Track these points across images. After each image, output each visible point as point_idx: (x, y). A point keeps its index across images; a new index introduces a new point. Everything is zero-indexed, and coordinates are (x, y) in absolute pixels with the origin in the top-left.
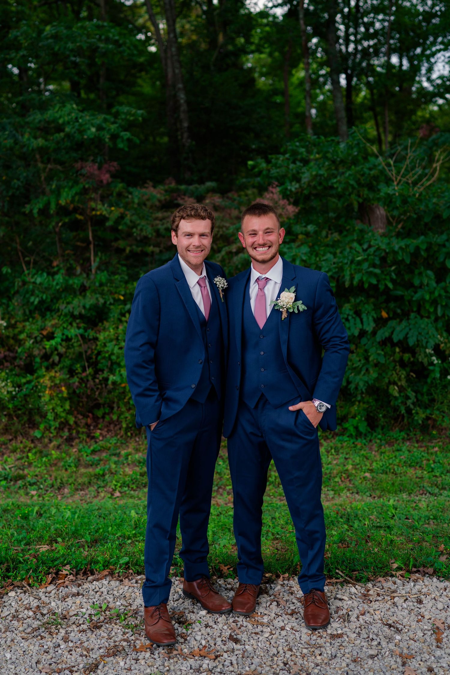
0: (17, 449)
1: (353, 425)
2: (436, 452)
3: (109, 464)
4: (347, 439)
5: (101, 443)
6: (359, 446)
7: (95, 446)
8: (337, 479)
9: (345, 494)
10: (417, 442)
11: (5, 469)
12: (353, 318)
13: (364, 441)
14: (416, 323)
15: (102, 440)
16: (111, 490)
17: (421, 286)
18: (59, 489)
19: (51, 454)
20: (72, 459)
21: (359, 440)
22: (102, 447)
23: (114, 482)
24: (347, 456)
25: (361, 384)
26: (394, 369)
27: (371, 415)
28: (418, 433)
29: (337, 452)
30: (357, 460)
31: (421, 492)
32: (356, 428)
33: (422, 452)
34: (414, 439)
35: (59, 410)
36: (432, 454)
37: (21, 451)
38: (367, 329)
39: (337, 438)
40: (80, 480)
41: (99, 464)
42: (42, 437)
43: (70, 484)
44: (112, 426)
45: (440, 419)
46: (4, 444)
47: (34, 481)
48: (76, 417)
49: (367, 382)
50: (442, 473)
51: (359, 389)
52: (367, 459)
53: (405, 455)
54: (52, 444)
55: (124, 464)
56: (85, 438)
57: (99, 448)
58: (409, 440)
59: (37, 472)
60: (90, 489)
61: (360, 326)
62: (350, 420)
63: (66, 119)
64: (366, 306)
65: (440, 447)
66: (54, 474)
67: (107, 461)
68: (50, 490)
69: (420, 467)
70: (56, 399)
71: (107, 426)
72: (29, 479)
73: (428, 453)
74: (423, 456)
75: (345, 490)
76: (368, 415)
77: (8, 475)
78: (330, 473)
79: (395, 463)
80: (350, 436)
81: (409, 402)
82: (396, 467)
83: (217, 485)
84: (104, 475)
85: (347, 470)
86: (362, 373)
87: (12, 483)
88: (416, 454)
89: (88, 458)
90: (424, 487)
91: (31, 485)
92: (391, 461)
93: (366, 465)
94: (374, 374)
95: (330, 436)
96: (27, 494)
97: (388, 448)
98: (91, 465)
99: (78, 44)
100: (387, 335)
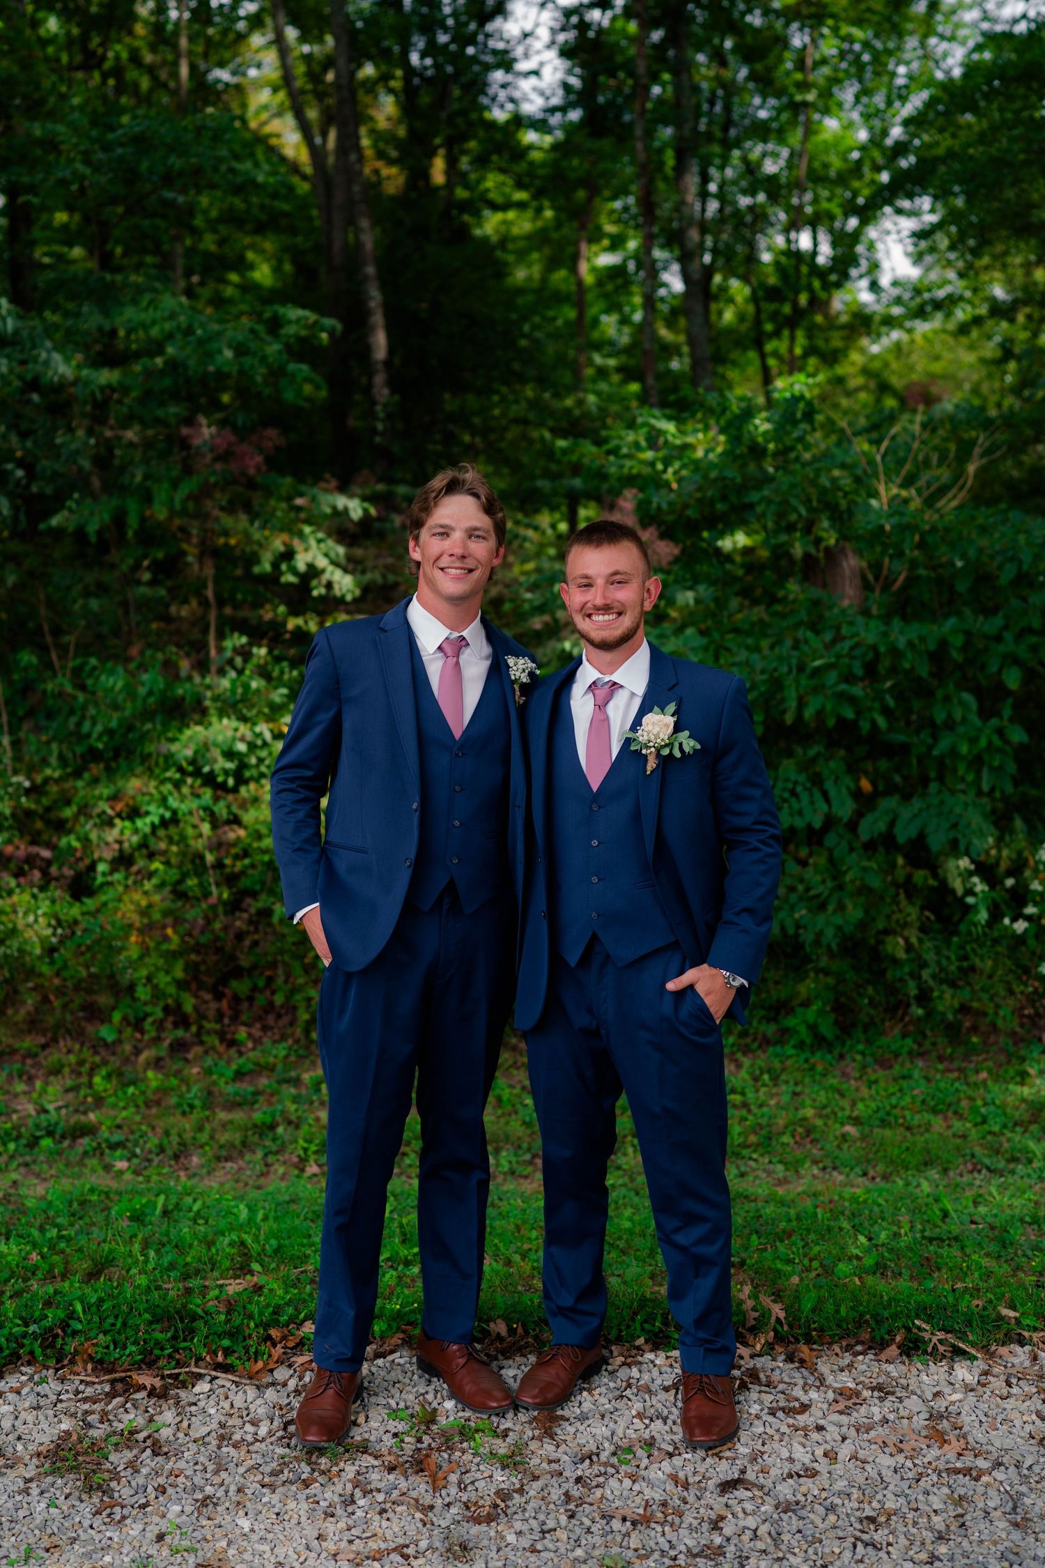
0: (62, 1066)
1: (805, 1022)
2: (984, 1082)
3: (280, 1102)
4: (792, 1051)
5: (252, 1055)
6: (819, 1068)
7: (242, 1061)
8: (786, 1139)
9: (809, 1170)
10: (941, 1059)
11: (46, 1111)
12: (805, 789)
13: (829, 1057)
14: (942, 803)
15: (254, 1049)
16: (295, 1160)
17: (950, 725)
18: (176, 1157)
19: (145, 1079)
20: (194, 1090)
21: (818, 1055)
22: (257, 1064)
23: (301, 1142)
24: (799, 1089)
25: (830, 932)
26: (895, 901)
27: (843, 1000)
28: (942, 1041)
29: (775, 1079)
30: (822, 1097)
31: (970, 1166)
32: (812, 1028)
33: (954, 1081)
34: (934, 1055)
35: (163, 979)
36: (975, 1084)
37: (73, 1071)
38: (840, 814)
39: (771, 1049)
40: (224, 1138)
41: (256, 1102)
42: (119, 1041)
43: (202, 1147)
44: (271, 1020)
45: (991, 1011)
46: (30, 1055)
47: (117, 1137)
48: (196, 996)
49: (839, 928)
50: (1005, 1126)
51: (824, 941)
52: (842, 1095)
53: (920, 1089)
54: (143, 1057)
55: (312, 1103)
56: (217, 1042)
57: (251, 1066)
58: (921, 1055)
59: (118, 1121)
60: (248, 1157)
61: (825, 808)
62: (799, 1010)
63: (168, 326)
64: (832, 764)
65: (990, 1072)
66: (161, 1125)
67: (272, 1095)
68: (156, 1160)
69: (956, 1113)
70: (154, 954)
71: (260, 1019)
72: (104, 1133)
73: (968, 1084)
74: (957, 1090)
75: (807, 1165)
76: (837, 1000)
77: (57, 1124)
78: (769, 1125)
79: (903, 1103)
80: (801, 1045)
81: (926, 974)
82: (907, 1113)
83: (529, 1150)
84: (273, 1127)
85: (805, 1119)
86: (831, 908)
87: (66, 1143)
88: (942, 1085)
89: (230, 1089)
90: (973, 1156)
91: (114, 1146)
92: (894, 1101)
93: (843, 1109)
94: (854, 912)
95: (755, 1046)
96: (107, 1168)
97: (881, 1074)
98: (239, 1105)
99: (194, 160)
100: (882, 826)
